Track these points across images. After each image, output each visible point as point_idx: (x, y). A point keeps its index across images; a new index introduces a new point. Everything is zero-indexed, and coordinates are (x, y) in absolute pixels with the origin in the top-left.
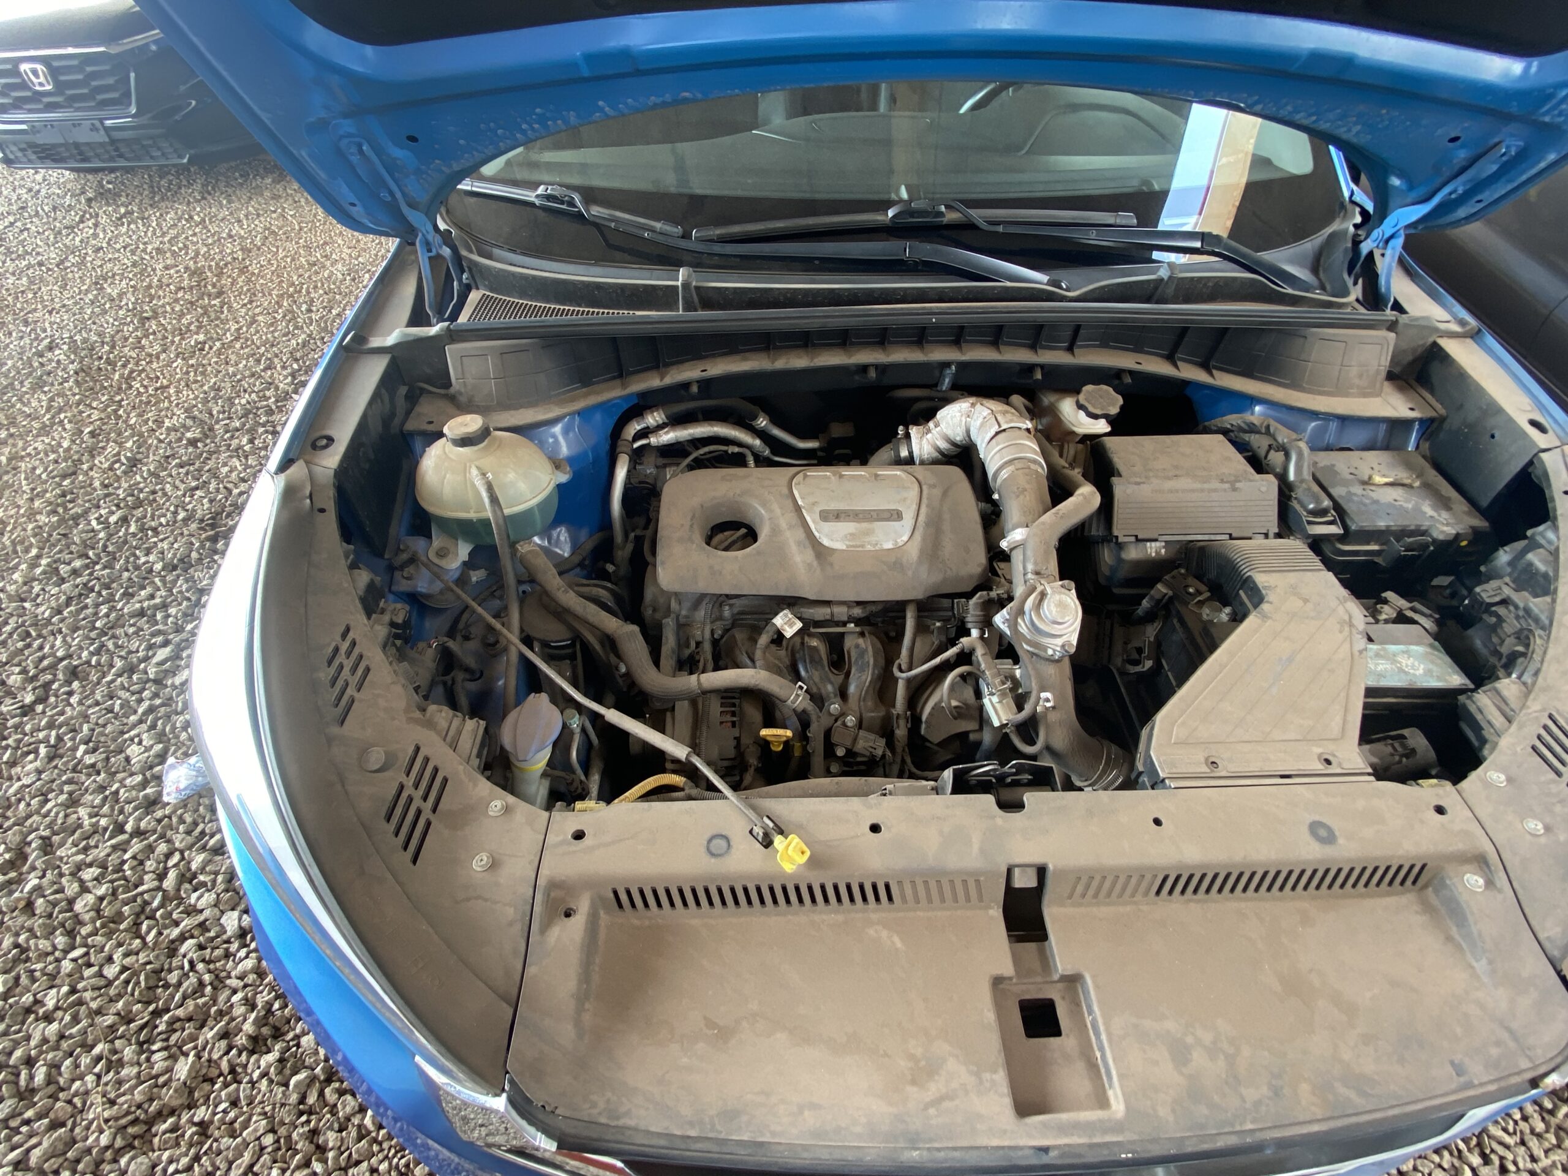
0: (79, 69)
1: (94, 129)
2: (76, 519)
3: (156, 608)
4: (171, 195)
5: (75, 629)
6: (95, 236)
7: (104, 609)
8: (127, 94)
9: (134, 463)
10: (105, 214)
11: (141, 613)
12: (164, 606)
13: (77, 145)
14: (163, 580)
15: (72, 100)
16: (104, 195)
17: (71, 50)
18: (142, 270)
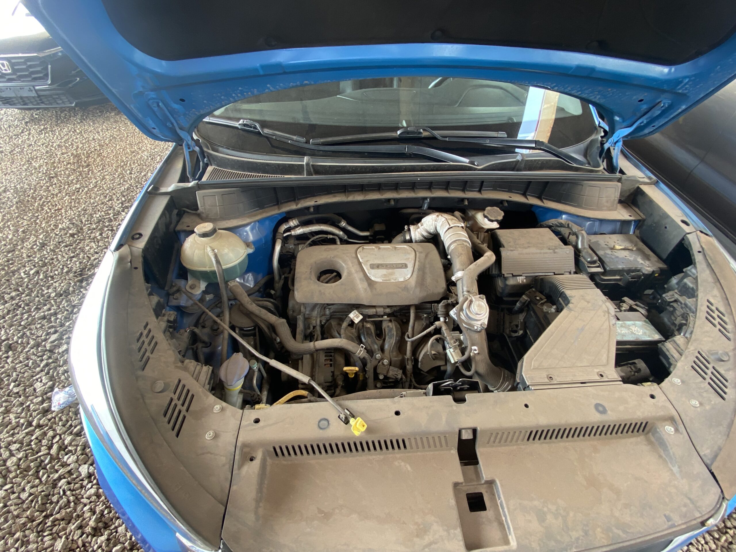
0: (24, 63)
1: (30, 90)
2: (13, 272)
3: (51, 315)
4: (67, 120)
5: (11, 326)
6: (29, 139)
7: (26, 316)
8: (47, 75)
9: (43, 245)
10: (34, 129)
11: (44, 318)
12: (55, 314)
13: (21, 98)
14: (55, 301)
15: (20, 77)
16: (33, 120)
17: (20, 55)
18: (50, 154)
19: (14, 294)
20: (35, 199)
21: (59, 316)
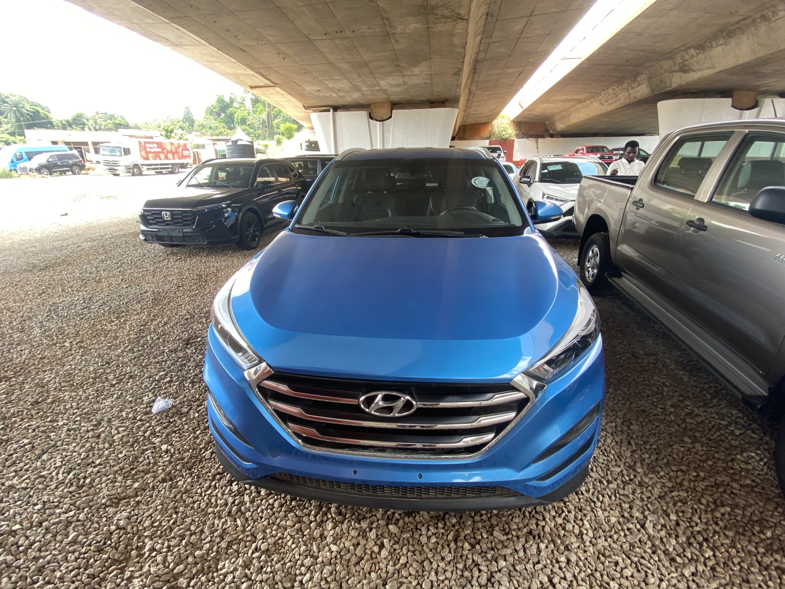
0: (181, 214)
1: (180, 232)
8: (194, 223)
13: (171, 237)
15: (175, 223)
19: (140, 348)
20: (165, 298)
21: (168, 362)
